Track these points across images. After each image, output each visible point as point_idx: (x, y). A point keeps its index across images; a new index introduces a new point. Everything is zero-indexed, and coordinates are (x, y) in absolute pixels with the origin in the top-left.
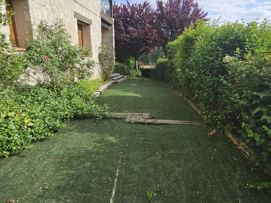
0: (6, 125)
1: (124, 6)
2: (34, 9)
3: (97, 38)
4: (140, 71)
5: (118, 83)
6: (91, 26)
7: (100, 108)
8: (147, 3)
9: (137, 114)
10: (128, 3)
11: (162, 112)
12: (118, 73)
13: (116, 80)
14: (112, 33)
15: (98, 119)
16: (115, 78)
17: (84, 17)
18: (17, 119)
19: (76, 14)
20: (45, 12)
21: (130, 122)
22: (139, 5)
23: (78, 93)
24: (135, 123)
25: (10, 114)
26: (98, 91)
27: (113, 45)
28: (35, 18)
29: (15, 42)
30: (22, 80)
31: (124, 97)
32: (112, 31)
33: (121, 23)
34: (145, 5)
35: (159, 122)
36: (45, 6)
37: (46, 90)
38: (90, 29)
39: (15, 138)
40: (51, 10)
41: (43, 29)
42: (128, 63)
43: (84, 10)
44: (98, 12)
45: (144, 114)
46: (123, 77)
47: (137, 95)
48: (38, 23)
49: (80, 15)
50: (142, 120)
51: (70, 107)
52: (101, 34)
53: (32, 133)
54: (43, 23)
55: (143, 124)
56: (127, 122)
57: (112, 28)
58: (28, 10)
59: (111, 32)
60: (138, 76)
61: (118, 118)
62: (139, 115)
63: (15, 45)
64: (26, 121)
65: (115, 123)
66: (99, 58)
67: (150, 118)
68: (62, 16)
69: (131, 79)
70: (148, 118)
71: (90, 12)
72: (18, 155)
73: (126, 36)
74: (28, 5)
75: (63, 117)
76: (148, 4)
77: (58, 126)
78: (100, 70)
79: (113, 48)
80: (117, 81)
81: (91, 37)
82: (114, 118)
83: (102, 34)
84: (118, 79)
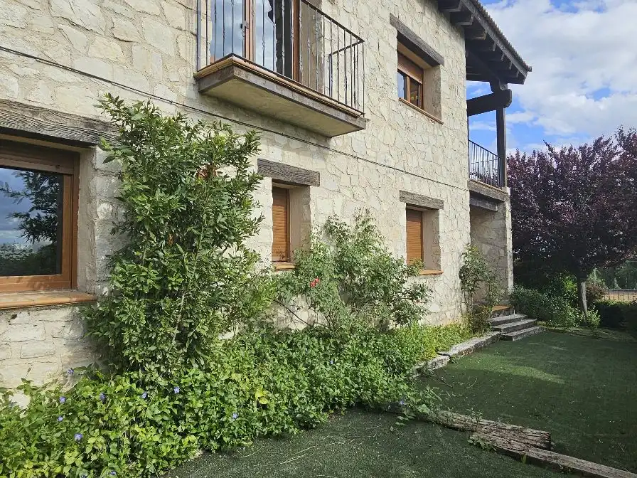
0: (223, 394)
1: (541, 157)
2: (319, 200)
3: (456, 235)
4: (595, 311)
5: (510, 338)
6: (441, 211)
7: (413, 393)
8: (604, 139)
9: (509, 427)
10: (550, 149)
11: (605, 437)
12: (522, 313)
13: (507, 330)
14: (504, 218)
15: (401, 418)
16: (502, 327)
17: (424, 198)
18: (244, 387)
19: (403, 195)
20: (339, 200)
21: (479, 445)
22: (580, 148)
23: (382, 353)
24: (491, 450)
25: (234, 376)
26: (444, 355)
27: (506, 247)
28: (317, 214)
29: (284, 254)
30: (281, 320)
31: (505, 378)
32: (504, 214)
33: (530, 195)
34: (598, 145)
35: (566, 464)
36: (339, 191)
37: (316, 340)
38: (437, 218)
39: (231, 420)
40: (351, 196)
41: (330, 229)
42: (559, 290)
43: (425, 184)
44: (461, 181)
45: (529, 430)
46: (535, 324)
47: (550, 378)
48: (323, 221)
49: (413, 194)
50: (517, 447)
51: (350, 382)
52: (468, 225)
53: (262, 420)
54: (331, 220)
55: (516, 457)
56: (472, 442)
57: (505, 209)
58: (308, 204)
59: (502, 217)
60: (585, 324)
61: (456, 429)
62: (513, 429)
63: (284, 259)
64: (258, 395)
65: (438, 438)
66: (460, 277)
67: (543, 445)
68: (373, 203)
69: (558, 331)
70: (538, 444)
71: (440, 184)
72: (229, 453)
73: (545, 224)
74: (309, 195)
75: (334, 399)
76: (607, 142)
77: (311, 416)
78: (464, 306)
79: (506, 252)
80: (509, 334)
81: (441, 234)
82: (445, 426)
83: (471, 225)
84: (514, 329)
